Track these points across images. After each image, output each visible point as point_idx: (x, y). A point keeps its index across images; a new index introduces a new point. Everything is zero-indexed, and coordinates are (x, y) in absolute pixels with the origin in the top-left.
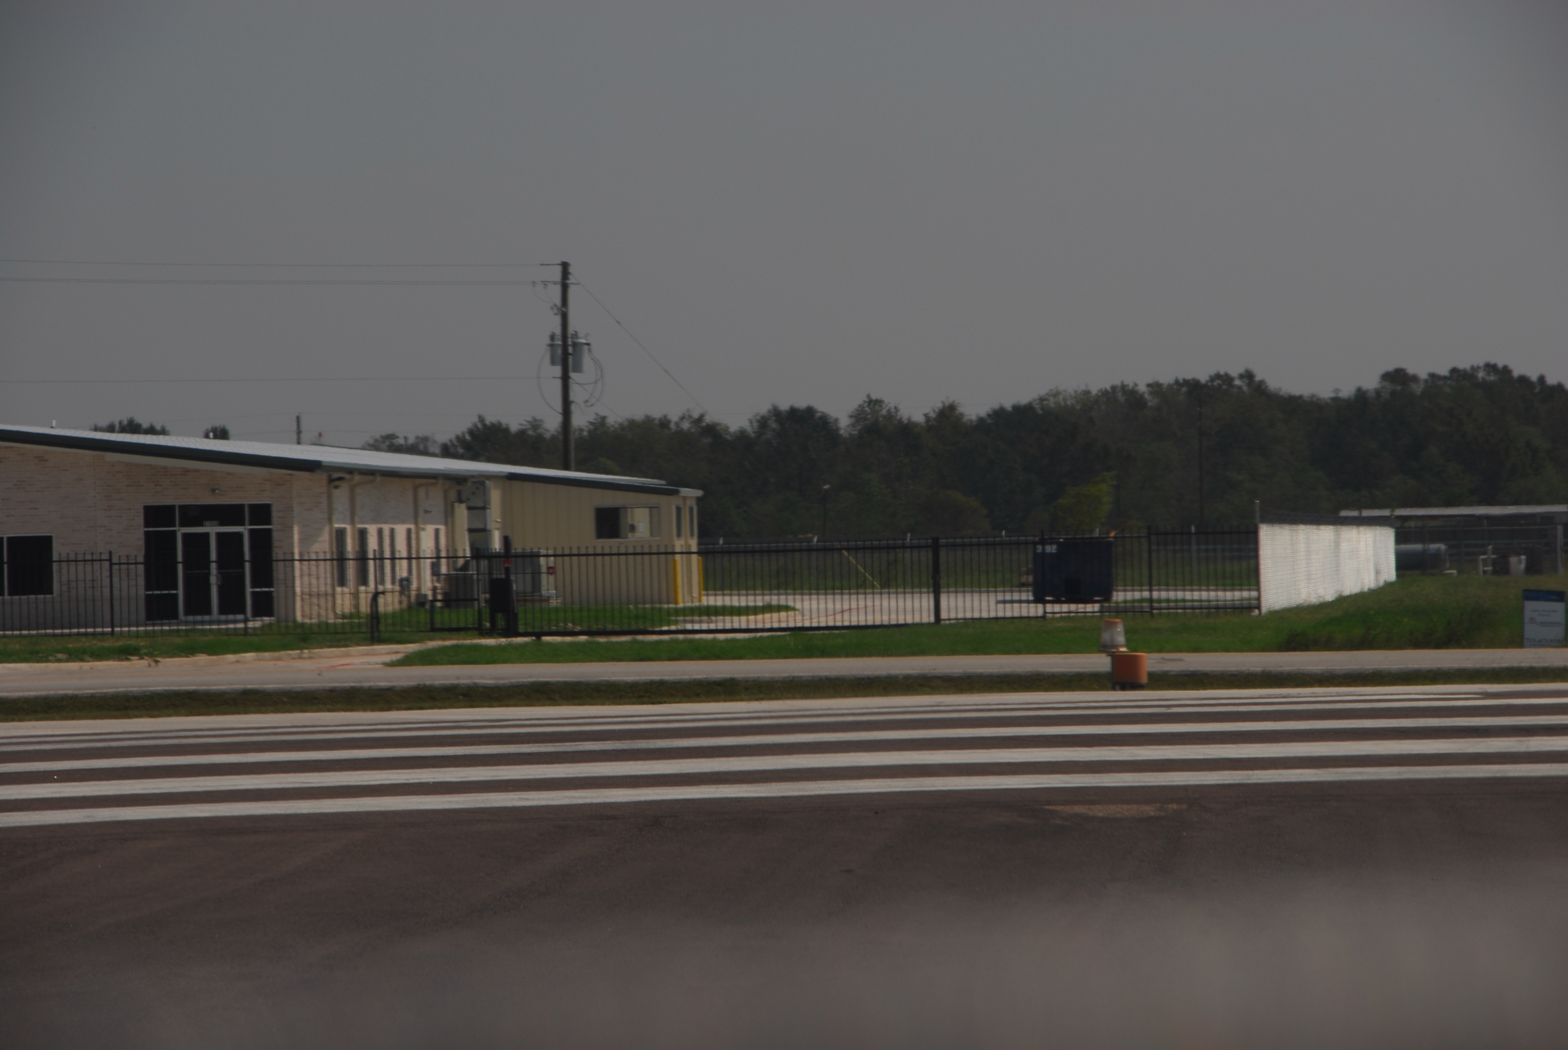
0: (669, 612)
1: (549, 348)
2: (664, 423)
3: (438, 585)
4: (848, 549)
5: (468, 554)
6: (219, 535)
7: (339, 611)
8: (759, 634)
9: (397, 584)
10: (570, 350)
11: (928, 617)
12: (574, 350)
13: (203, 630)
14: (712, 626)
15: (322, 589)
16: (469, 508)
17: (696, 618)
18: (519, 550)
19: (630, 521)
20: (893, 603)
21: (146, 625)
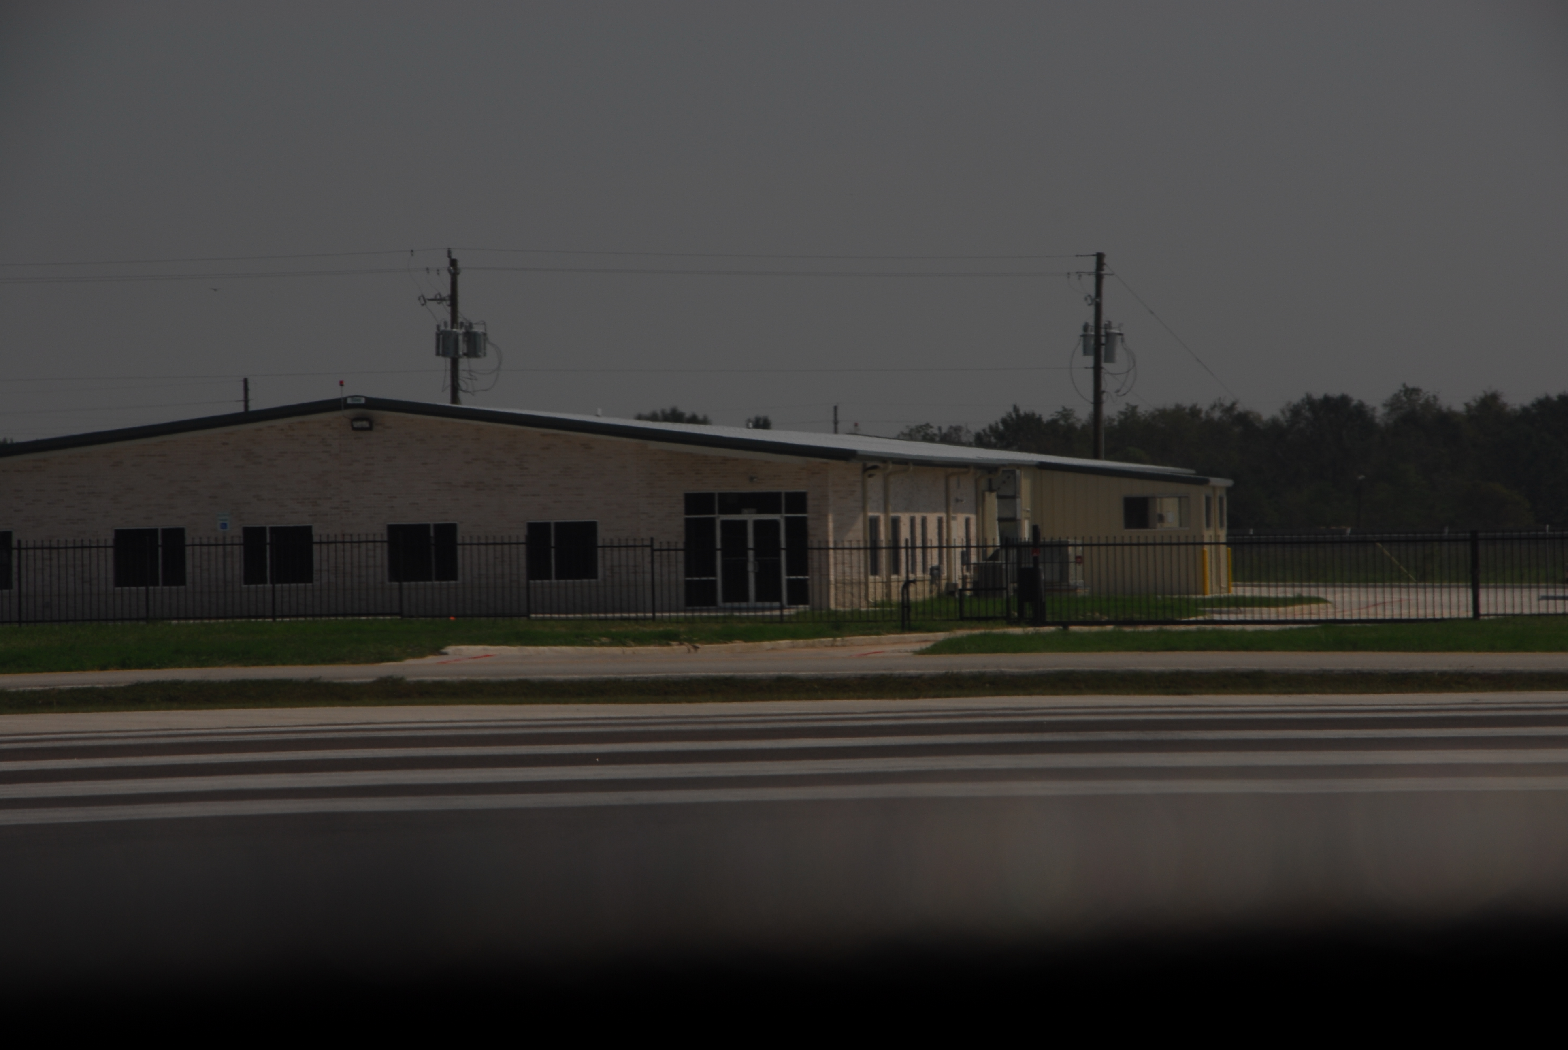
0: (1197, 603)
1: (1082, 338)
2: (1195, 412)
3: (968, 574)
4: (1382, 541)
5: (998, 543)
6: (757, 523)
7: (873, 600)
8: (1288, 626)
9: (929, 572)
10: (1103, 340)
11: (1466, 612)
12: (1107, 340)
13: (740, 617)
14: (1241, 617)
15: (855, 577)
16: (999, 497)
17: (1225, 609)
18: (1048, 540)
19: (1158, 511)
20: (1429, 597)
21: (685, 611)
